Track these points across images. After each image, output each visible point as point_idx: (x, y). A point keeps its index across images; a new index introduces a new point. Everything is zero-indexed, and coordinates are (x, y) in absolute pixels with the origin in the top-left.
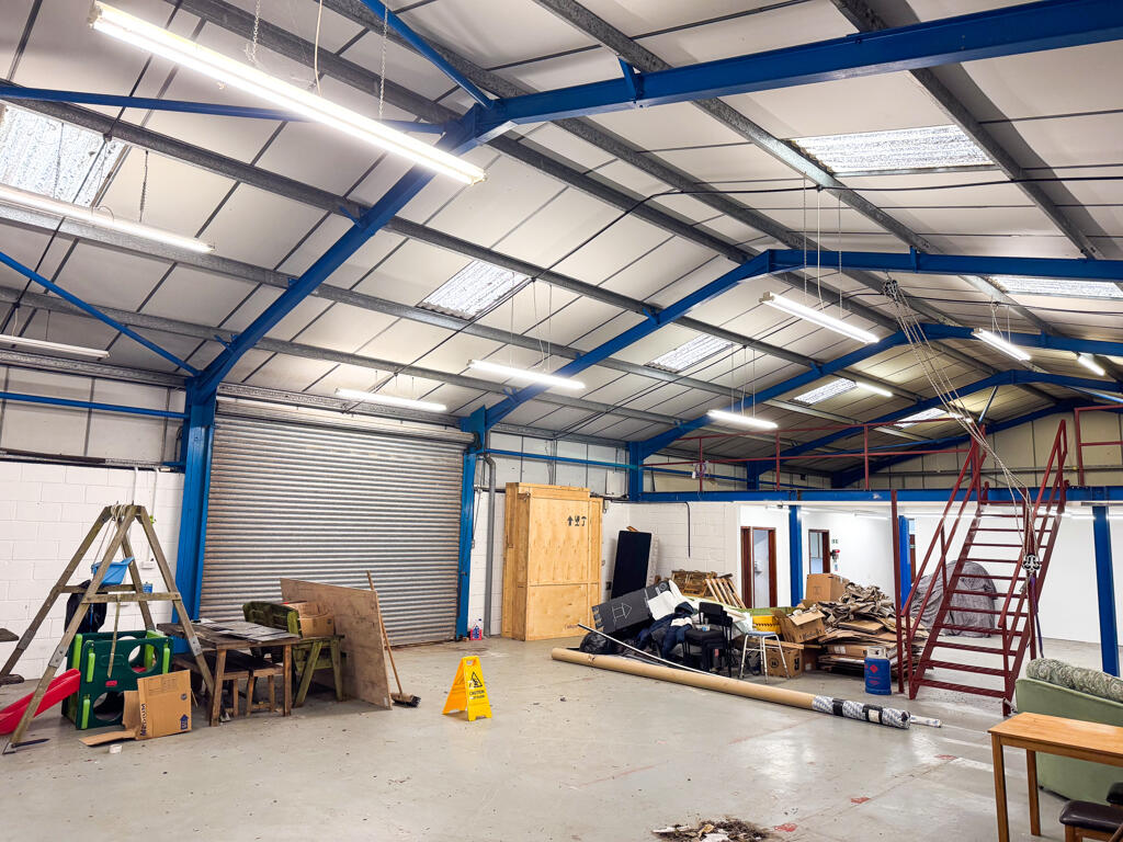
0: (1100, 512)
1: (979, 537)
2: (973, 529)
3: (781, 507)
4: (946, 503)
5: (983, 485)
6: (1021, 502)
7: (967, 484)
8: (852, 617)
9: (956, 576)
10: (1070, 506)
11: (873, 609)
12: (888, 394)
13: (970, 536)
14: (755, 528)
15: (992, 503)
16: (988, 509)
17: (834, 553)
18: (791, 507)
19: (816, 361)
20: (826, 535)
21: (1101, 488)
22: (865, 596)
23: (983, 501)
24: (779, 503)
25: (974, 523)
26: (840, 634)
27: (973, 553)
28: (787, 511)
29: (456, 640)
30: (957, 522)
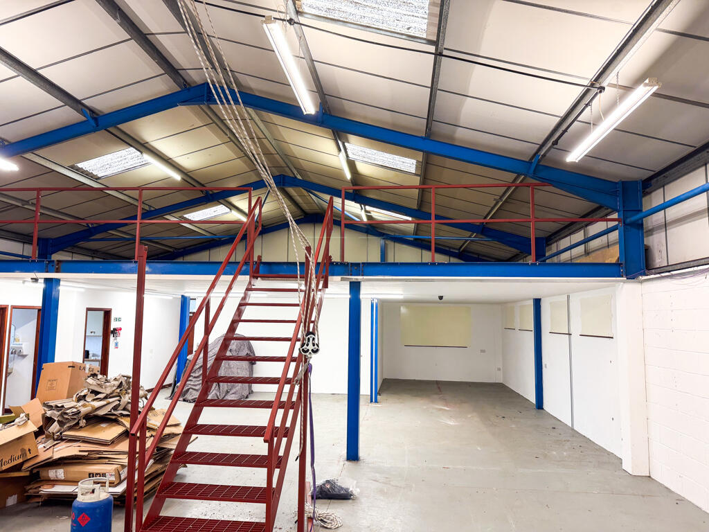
0: (355, 288)
2: (243, 304)
3: (36, 280)
12: (177, 177)
13: (239, 312)
15: (264, 277)
17: (115, 331)
18: (47, 280)
19: (92, 111)
20: (107, 314)
21: (358, 264)
23: (255, 276)
24: (33, 275)
25: (244, 298)
26: (64, 450)
28: (41, 286)
30: (224, 300)
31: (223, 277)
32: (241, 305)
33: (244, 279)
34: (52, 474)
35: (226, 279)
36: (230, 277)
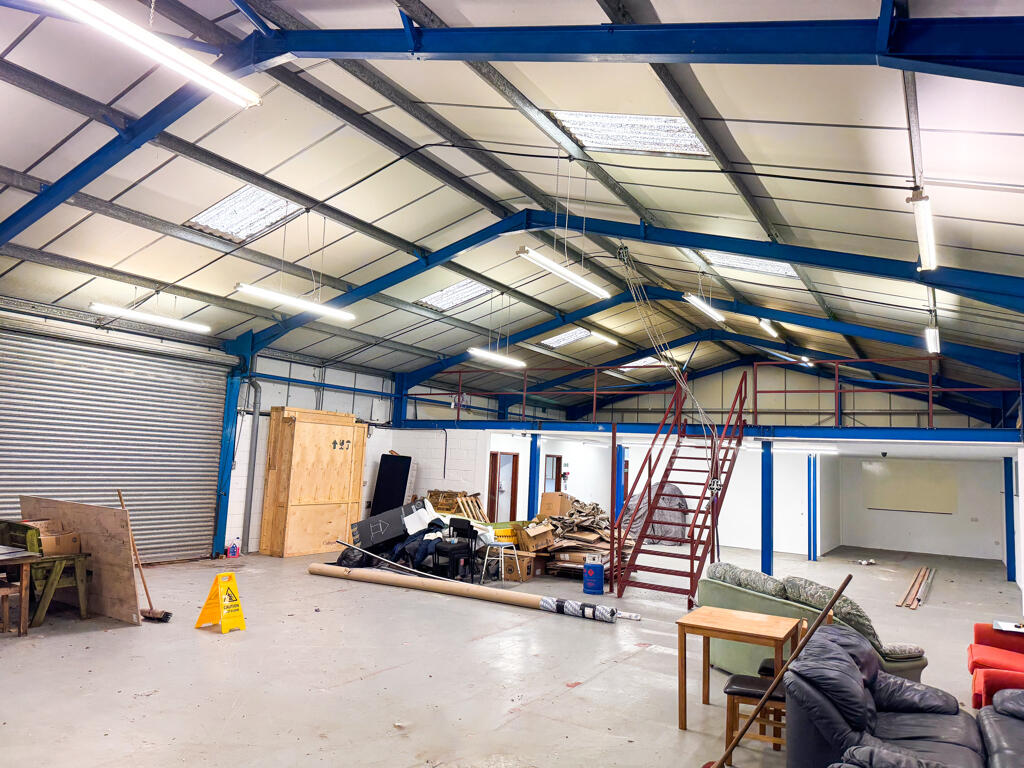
0: (767, 446)
1: (677, 464)
2: (673, 457)
3: (524, 435)
4: (653, 435)
5: (683, 421)
6: (710, 436)
7: (670, 420)
8: (576, 529)
9: (658, 495)
10: (746, 440)
11: (592, 523)
12: (614, 342)
13: (671, 463)
14: (502, 453)
15: (689, 436)
16: (686, 441)
17: (565, 475)
18: (533, 435)
19: (560, 311)
20: (559, 459)
21: (768, 427)
22: (587, 512)
23: (682, 435)
24: (523, 431)
25: (674, 452)
26: (566, 543)
27: (673, 476)
28: (529, 439)
29: (211, 558)
30: (662, 450)
31: (661, 436)
32: (672, 458)
33: (674, 437)
34: (562, 556)
35: (663, 436)
36: (665, 436)
